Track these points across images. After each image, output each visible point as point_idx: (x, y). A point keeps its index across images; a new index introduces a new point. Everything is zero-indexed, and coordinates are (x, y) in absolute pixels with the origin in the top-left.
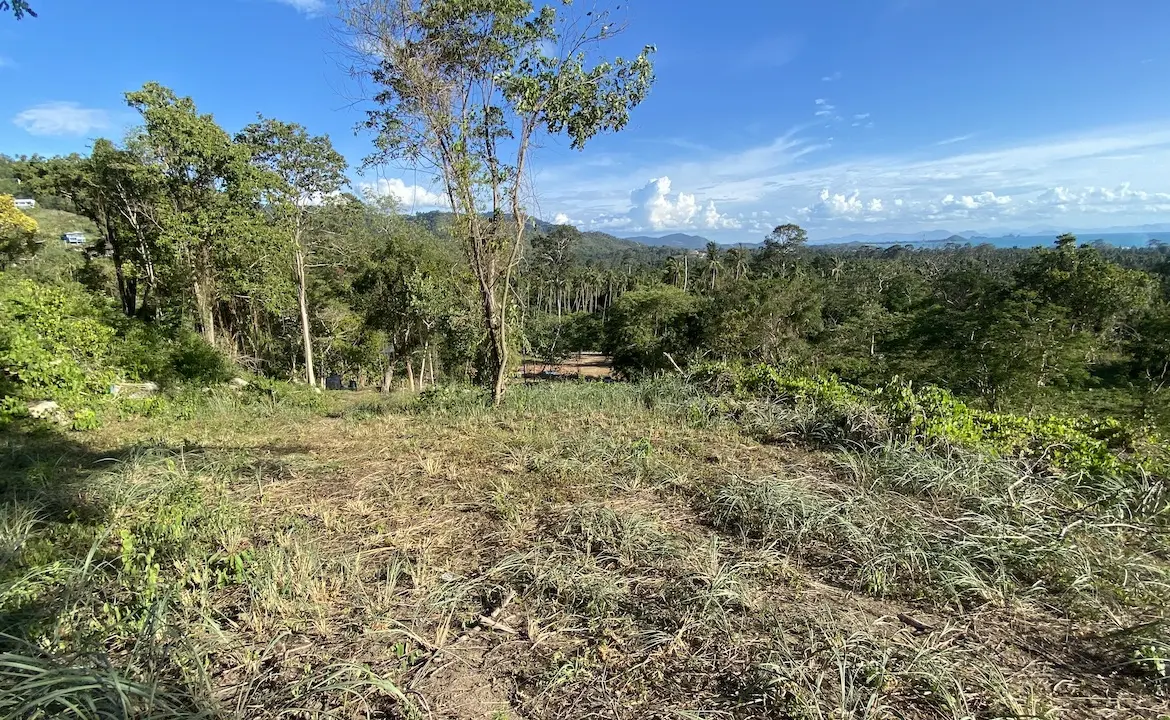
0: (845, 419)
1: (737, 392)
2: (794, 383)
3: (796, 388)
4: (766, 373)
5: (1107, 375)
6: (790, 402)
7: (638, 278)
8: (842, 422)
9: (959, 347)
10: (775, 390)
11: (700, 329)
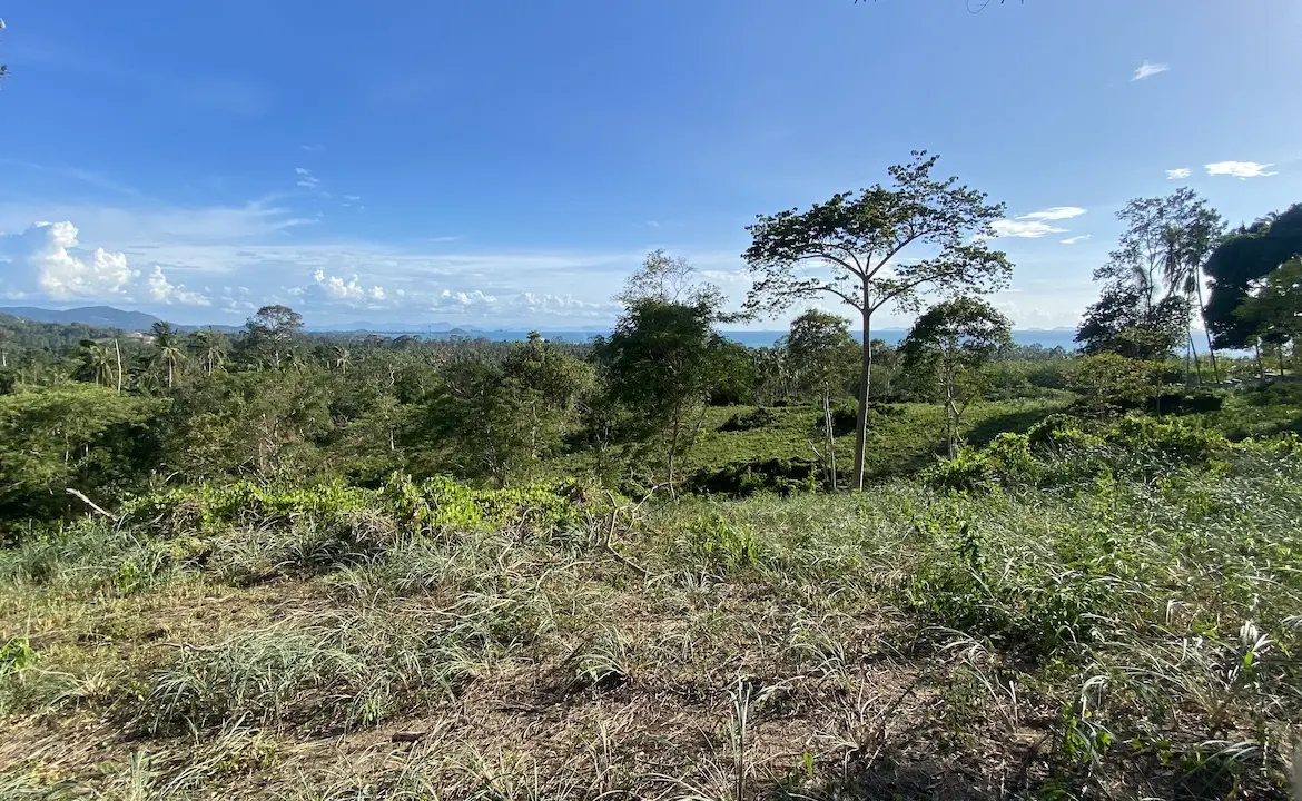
0: (350, 529)
1: (206, 526)
2: (288, 499)
3: (290, 505)
4: (247, 493)
5: (575, 443)
6: (283, 523)
7: (23, 373)
8: (346, 534)
9: (469, 432)
10: (262, 513)
11: (155, 445)
